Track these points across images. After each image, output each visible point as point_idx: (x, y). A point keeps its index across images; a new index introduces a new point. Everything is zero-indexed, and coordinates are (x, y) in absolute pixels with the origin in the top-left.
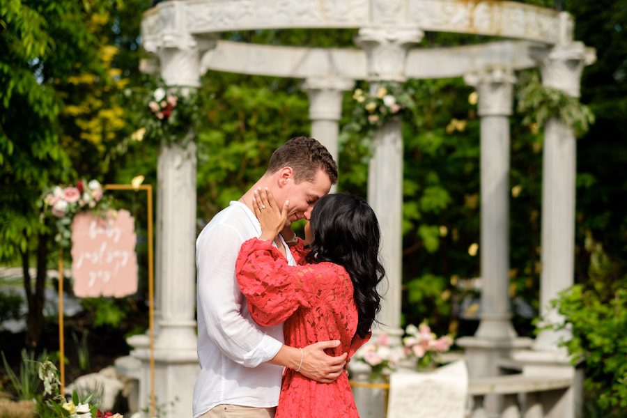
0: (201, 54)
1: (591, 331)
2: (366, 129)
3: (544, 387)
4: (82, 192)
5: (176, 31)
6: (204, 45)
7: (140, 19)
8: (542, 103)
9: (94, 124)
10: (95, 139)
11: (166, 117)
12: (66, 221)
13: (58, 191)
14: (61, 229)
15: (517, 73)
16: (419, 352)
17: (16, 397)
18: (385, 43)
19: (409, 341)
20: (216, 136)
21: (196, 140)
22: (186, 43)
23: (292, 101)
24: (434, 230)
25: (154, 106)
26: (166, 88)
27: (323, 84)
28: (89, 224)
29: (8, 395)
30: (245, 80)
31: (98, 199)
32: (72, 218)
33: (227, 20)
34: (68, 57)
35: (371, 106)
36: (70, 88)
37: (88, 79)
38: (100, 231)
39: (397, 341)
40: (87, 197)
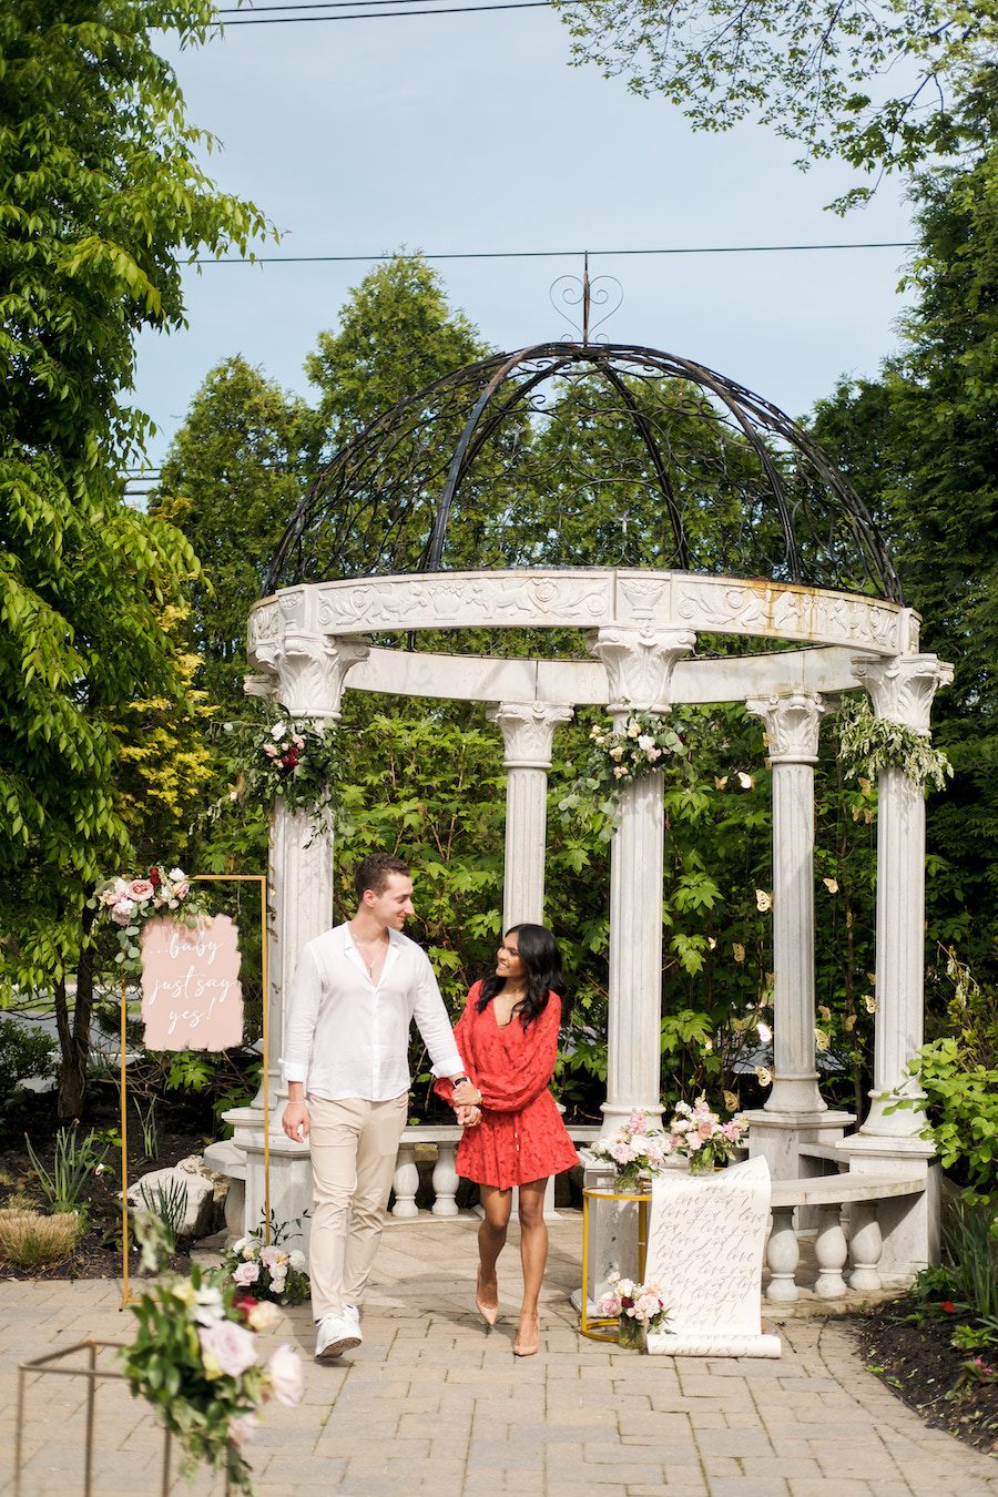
0: (346, 667)
1: (974, 1111)
2: (610, 786)
3: (886, 1193)
4: (157, 885)
5: (304, 632)
6: (348, 653)
7: (247, 612)
8: (872, 747)
9: (166, 774)
10: (170, 796)
11: (289, 767)
12: (133, 931)
13: (121, 884)
14: (125, 944)
15: (828, 697)
16: (695, 1142)
17: (46, 1208)
18: (637, 651)
19: (677, 1125)
20: (353, 793)
21: (335, 803)
22: (320, 649)
23: (471, 737)
24: (697, 940)
25: (271, 749)
26: (289, 719)
27: (525, 713)
28: (168, 935)
29: (35, 1203)
30: (397, 704)
31: (182, 896)
32: (141, 927)
33: (386, 614)
34: (132, 672)
35: (618, 751)
36: (132, 719)
37: (160, 703)
38: (186, 947)
39: (657, 1123)
40: (166, 894)
